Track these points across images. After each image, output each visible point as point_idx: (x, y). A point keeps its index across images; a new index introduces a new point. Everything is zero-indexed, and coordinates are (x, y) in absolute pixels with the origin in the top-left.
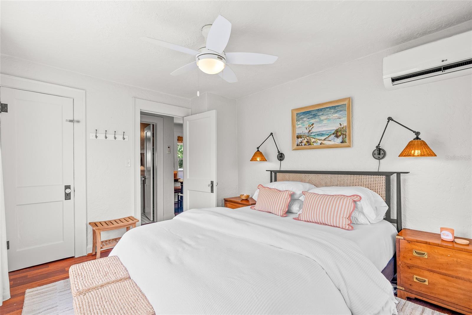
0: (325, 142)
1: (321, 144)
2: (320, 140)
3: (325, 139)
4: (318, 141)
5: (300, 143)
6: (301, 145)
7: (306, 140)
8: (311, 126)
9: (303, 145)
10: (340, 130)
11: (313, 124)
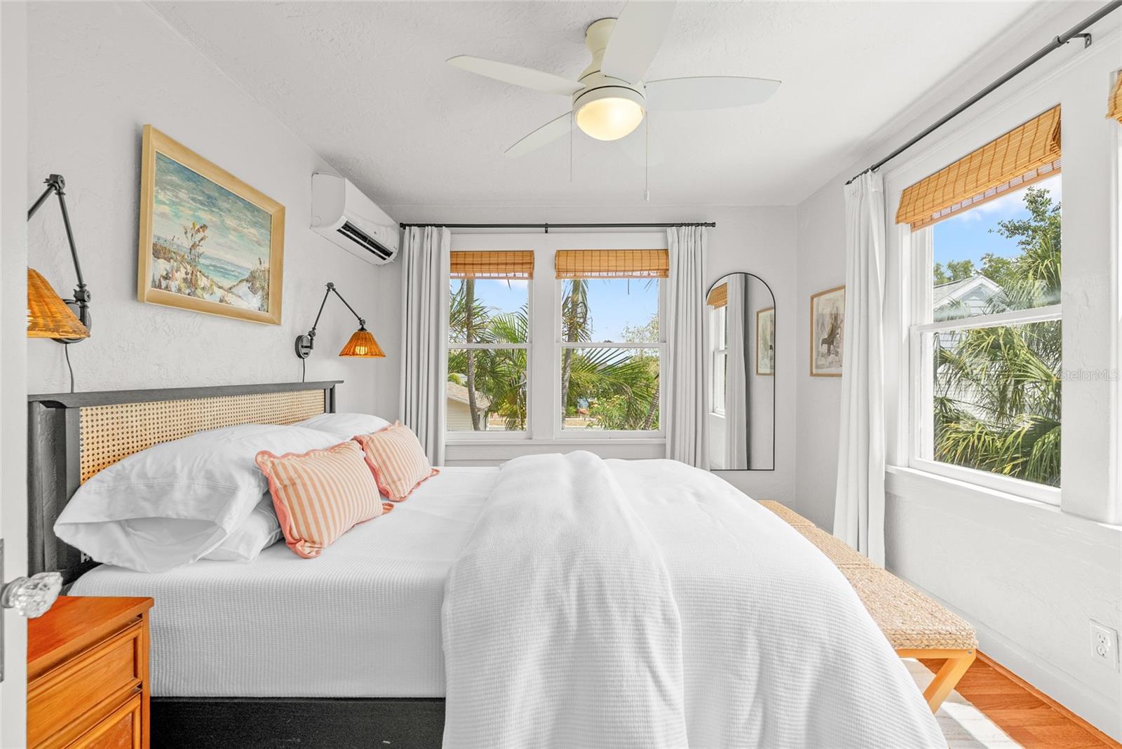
0: (230, 298)
1: (221, 301)
2: (220, 287)
3: (230, 289)
4: (216, 289)
5: (166, 278)
6: (167, 288)
7: (184, 276)
8: (198, 230)
9: (173, 289)
10: (259, 277)
11: (204, 227)
